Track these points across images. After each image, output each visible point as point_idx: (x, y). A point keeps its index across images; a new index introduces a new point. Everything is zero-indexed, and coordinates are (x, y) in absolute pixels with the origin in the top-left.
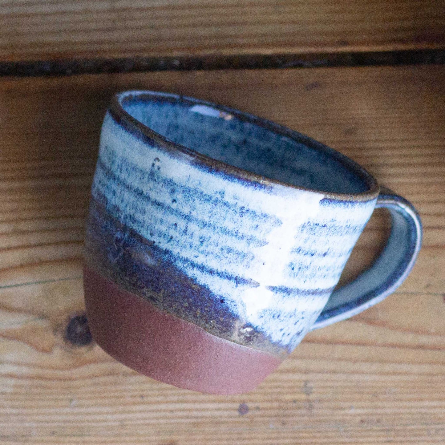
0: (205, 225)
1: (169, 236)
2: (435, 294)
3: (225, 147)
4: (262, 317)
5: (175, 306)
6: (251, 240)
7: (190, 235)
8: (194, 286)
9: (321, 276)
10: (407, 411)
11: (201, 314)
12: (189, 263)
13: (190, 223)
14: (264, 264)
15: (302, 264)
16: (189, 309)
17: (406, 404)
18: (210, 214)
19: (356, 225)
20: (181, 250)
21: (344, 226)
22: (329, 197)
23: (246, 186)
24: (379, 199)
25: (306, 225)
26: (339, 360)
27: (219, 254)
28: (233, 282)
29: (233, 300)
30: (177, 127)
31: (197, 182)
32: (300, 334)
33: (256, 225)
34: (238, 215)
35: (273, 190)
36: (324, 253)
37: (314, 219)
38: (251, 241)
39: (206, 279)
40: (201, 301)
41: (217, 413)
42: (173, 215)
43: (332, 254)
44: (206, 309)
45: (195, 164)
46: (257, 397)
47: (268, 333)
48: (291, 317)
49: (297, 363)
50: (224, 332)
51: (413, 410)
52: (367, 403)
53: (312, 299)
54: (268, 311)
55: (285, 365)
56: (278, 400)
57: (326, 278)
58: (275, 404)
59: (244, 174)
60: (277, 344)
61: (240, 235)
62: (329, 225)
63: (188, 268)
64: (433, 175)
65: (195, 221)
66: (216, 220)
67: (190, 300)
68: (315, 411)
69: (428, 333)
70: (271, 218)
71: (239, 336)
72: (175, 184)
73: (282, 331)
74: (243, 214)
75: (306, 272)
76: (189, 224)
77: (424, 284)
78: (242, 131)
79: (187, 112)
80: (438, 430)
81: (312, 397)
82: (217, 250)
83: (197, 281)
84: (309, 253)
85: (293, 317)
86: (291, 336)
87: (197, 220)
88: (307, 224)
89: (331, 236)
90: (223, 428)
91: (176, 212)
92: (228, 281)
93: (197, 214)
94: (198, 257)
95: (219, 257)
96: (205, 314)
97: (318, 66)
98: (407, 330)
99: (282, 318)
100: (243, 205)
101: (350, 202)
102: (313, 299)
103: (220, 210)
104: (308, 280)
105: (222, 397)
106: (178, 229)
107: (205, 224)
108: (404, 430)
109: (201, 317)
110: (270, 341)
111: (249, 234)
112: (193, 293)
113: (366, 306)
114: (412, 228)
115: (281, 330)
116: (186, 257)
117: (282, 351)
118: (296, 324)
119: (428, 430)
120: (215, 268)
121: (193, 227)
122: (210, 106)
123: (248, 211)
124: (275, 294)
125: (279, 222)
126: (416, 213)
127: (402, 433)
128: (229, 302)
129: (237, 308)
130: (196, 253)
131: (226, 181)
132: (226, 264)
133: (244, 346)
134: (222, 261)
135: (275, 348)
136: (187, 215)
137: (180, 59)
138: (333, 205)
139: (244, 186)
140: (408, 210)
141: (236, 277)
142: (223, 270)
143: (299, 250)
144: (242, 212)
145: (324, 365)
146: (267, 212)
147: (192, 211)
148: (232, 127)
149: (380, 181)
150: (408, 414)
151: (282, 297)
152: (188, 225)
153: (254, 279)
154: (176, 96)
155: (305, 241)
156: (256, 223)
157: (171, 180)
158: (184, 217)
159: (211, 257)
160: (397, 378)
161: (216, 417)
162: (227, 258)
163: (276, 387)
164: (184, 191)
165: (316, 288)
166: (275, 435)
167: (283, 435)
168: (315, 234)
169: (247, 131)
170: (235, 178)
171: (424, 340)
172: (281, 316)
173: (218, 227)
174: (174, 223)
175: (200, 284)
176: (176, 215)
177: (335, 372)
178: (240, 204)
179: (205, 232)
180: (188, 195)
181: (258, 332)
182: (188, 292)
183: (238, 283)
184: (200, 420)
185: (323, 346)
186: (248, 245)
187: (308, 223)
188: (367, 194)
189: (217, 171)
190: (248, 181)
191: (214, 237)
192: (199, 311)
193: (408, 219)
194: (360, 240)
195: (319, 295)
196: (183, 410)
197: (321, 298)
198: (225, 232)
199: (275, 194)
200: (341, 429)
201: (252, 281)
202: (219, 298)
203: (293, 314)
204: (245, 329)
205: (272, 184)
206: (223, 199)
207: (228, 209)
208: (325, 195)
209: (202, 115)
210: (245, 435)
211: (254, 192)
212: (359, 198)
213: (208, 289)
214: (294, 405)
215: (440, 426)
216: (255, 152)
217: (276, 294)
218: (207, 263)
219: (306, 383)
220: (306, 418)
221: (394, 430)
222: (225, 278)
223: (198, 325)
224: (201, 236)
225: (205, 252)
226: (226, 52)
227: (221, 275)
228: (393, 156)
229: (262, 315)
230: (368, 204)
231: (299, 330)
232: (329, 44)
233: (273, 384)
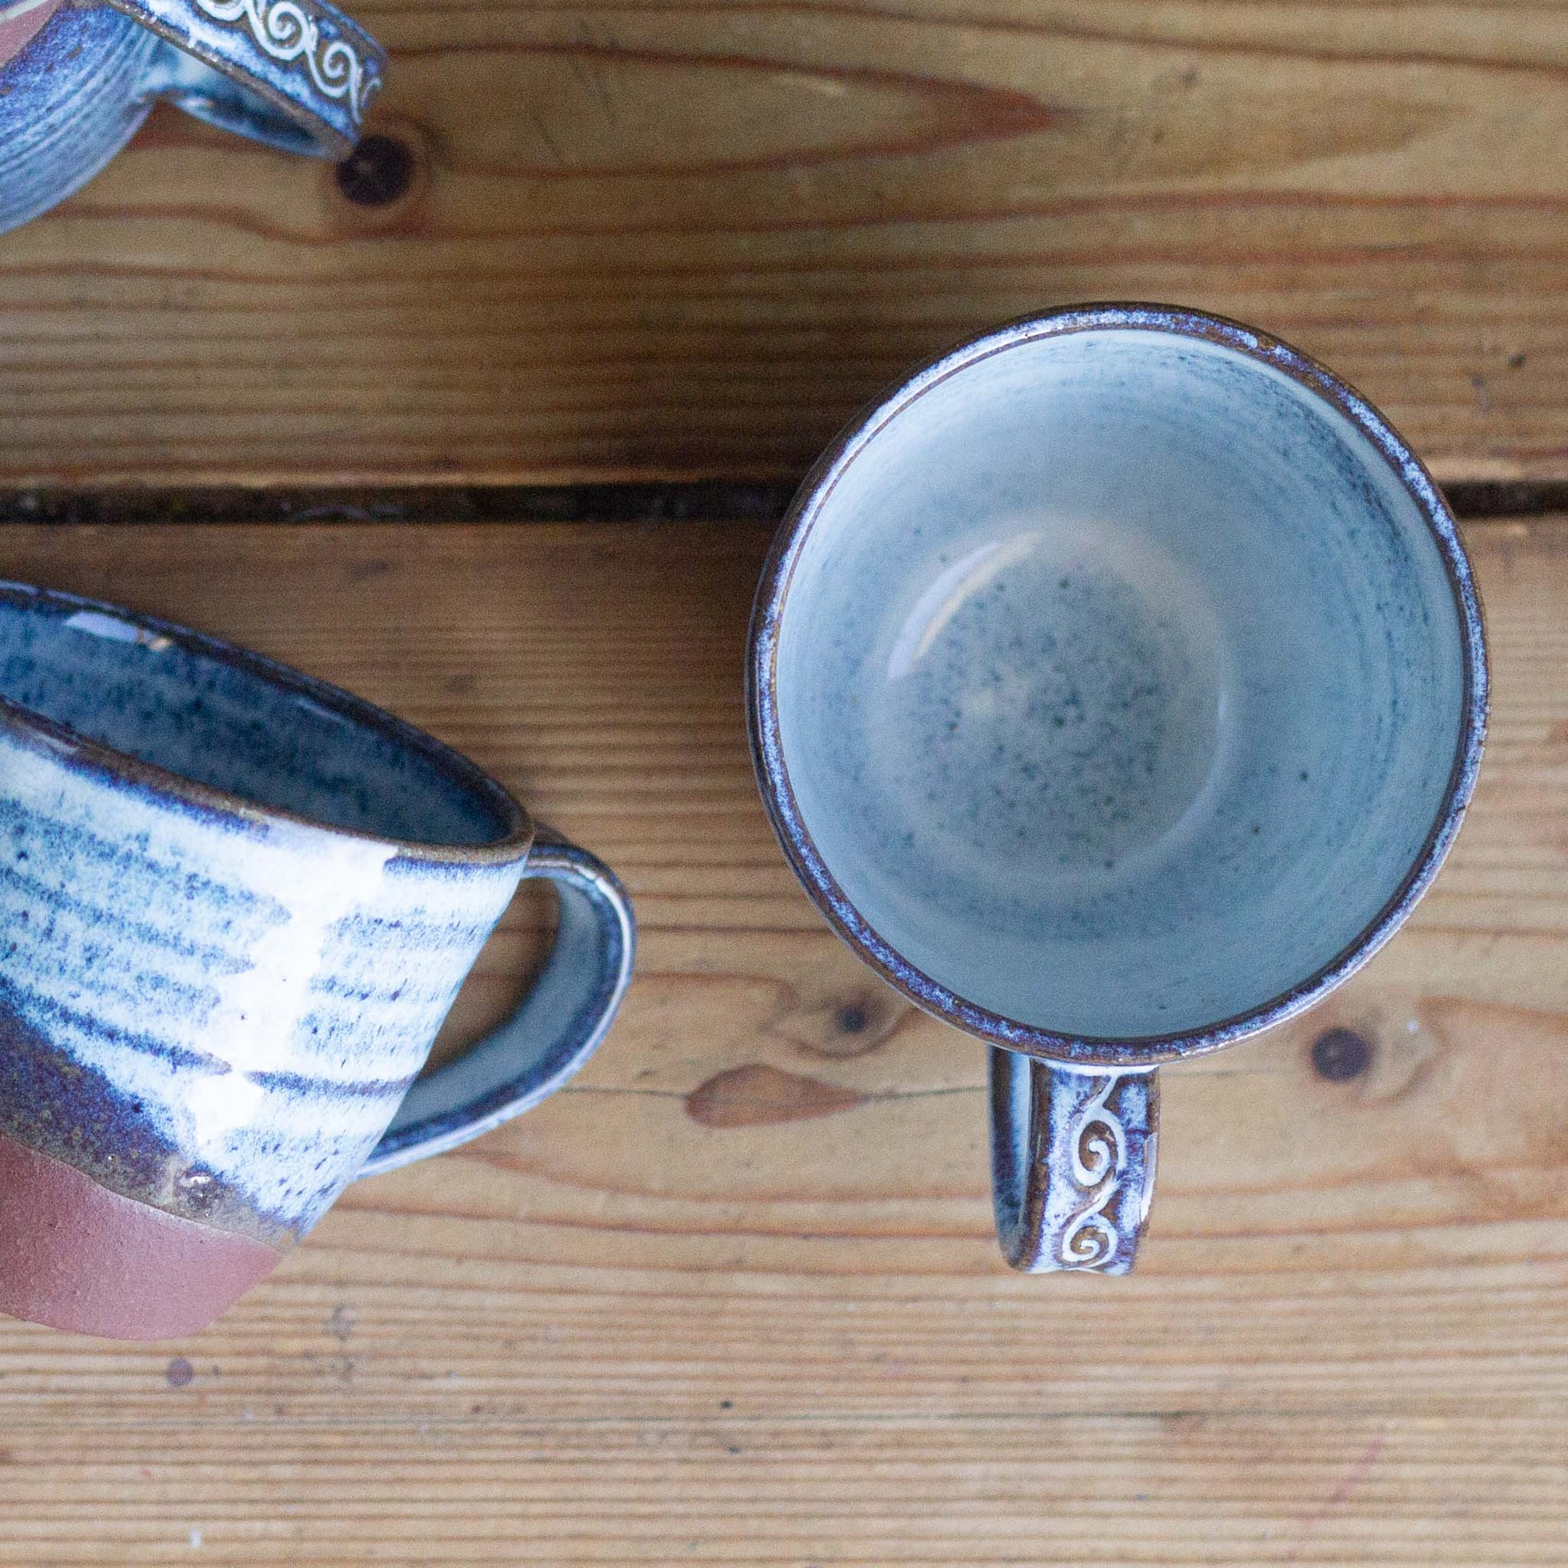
0: (99, 918)
1: (6, 941)
2: (665, 1094)
3: (147, 716)
4: (235, 1149)
5: (19, 1117)
6: (212, 956)
7: (59, 943)
8: (66, 1069)
9: (384, 1049)
10: (588, 1384)
11: (83, 1138)
12: (57, 1011)
13: (61, 912)
14: (243, 1017)
15: (338, 1020)
16: (54, 1125)
17: (583, 1367)
18: (112, 891)
19: (475, 924)
20: (37, 979)
21: (445, 925)
22: (409, 854)
23: (204, 821)
24: (531, 856)
25: (349, 922)
26: (423, 1253)
27: (131, 991)
28: (165, 1062)
29: (164, 1106)
30: (30, 665)
31: (80, 811)
32: (329, 1192)
33: (226, 919)
34: (181, 894)
35: (271, 834)
36: (392, 992)
37: (371, 908)
38: (211, 959)
39: (99, 1051)
40: (84, 1106)
41: (115, 1382)
42: (19, 890)
43: (414, 996)
44: (98, 1127)
45: (73, 763)
46: (213, 1343)
47: (250, 1188)
48: (306, 1149)
49: (317, 1261)
50: (140, 1184)
51: (604, 1384)
52: (489, 1364)
53: (360, 1106)
54: (250, 1135)
55: (287, 1266)
56: (267, 1353)
57: (398, 1054)
58: (261, 1362)
59: (197, 794)
60: (270, 1217)
61: (186, 944)
62: (406, 922)
63: (53, 1024)
64: (669, 796)
65: (74, 907)
66: (126, 907)
67: (58, 1103)
68: (357, 1380)
69: (643, 1192)
70: (264, 903)
71: (176, 1195)
72: (25, 813)
73: (284, 1184)
74: (194, 893)
75: (347, 1039)
76: (58, 914)
77: (636, 1070)
78: (191, 677)
79: (57, 630)
80: (664, 1434)
81: (353, 1345)
82: (127, 982)
83: (76, 1056)
84: (356, 992)
85: (310, 1151)
86: (306, 1196)
87: (79, 905)
88: (352, 919)
89: (411, 949)
90: (128, 1418)
91: (27, 882)
92: (152, 1057)
93: (80, 890)
94: (79, 996)
95: (133, 998)
96: (93, 1138)
97: (384, 519)
98: (592, 1184)
99: (284, 1151)
100: (194, 870)
101: (462, 866)
102: (363, 1107)
103: (136, 881)
104: (352, 1057)
105: (125, 1344)
106: (31, 924)
107: (98, 914)
108: (579, 1433)
109: (84, 1147)
110: (254, 1209)
111: (209, 942)
112: (65, 1087)
113: (491, 1122)
114: (611, 928)
115: (282, 1181)
116: (48, 997)
117: (283, 1233)
118: (318, 1166)
119: (640, 1434)
120: (121, 1026)
121: (68, 921)
122: (113, 614)
123: (206, 884)
124: (269, 1092)
125: (283, 914)
126: (622, 892)
127: (574, 1441)
128: (153, 1111)
129: (172, 1126)
130: (74, 988)
131: (154, 809)
132: (148, 1014)
133: (189, 1221)
134: (139, 1009)
135: (266, 1225)
136: (53, 890)
137: (40, 494)
138: (418, 873)
139: (199, 821)
140: (603, 887)
141: (174, 1048)
142: (142, 1032)
143: (331, 985)
144: (192, 887)
145: (383, 1266)
146: (255, 889)
147: (66, 883)
148: (166, 667)
149: (534, 808)
150: (592, 1392)
151: (287, 1099)
152: (57, 917)
153: (216, 1054)
154: (30, 590)
155: (348, 963)
156: (226, 914)
157: (15, 804)
158: (46, 897)
159: (111, 996)
160: (568, 1302)
161: (110, 1392)
162: (151, 999)
163: (263, 1319)
164: (47, 832)
165: (373, 1078)
166: (258, 1439)
167: (276, 1439)
168: (371, 945)
169: (202, 680)
170: (176, 800)
171: (635, 1208)
172: (283, 1146)
173: (130, 924)
174: (21, 911)
175: (83, 1064)
176: (26, 891)
177: (410, 1284)
178: (188, 868)
179: (98, 935)
180: (57, 842)
181: (225, 1187)
182: (52, 1084)
183: (179, 1064)
184: (70, 1398)
185: (381, 1218)
186: (204, 969)
187: (356, 917)
188: (503, 845)
189: (132, 783)
190: (208, 809)
191: (121, 949)
192: (77, 1130)
193: (601, 908)
194: (481, 958)
195: (377, 1097)
196: (31, 1371)
197: (381, 1102)
198: (149, 935)
199: (276, 843)
200: (425, 1427)
201: (214, 1060)
202: (129, 1099)
203: (312, 1143)
204: (192, 1180)
205: (269, 820)
206: (145, 854)
207: (156, 878)
208: (400, 850)
209: (91, 637)
210: (185, 1439)
211: (223, 837)
212: (484, 857)
213: (103, 1077)
214: (308, 1365)
215: (666, 1426)
216: (223, 731)
217: (272, 1091)
218: (103, 1012)
219: (339, 1309)
220: (338, 1398)
221: (554, 1432)
222: (144, 1051)
223: (75, 1166)
224: (87, 944)
225: (95, 984)
226: (155, 480)
227: (135, 1042)
228: (569, 748)
229: (235, 1145)
230: (505, 870)
231: (327, 1182)
232: (417, 466)
233: (259, 1312)
